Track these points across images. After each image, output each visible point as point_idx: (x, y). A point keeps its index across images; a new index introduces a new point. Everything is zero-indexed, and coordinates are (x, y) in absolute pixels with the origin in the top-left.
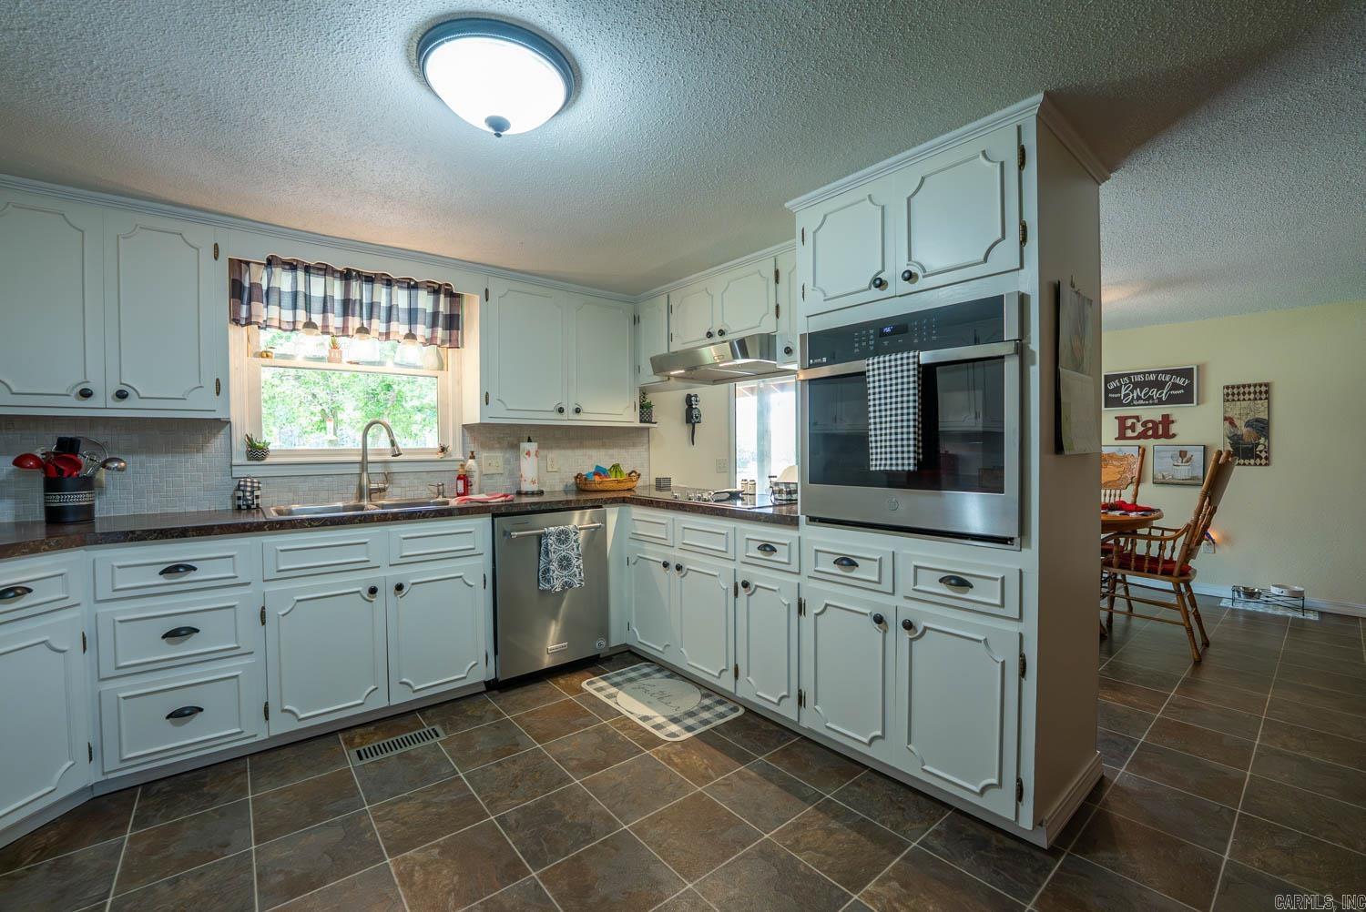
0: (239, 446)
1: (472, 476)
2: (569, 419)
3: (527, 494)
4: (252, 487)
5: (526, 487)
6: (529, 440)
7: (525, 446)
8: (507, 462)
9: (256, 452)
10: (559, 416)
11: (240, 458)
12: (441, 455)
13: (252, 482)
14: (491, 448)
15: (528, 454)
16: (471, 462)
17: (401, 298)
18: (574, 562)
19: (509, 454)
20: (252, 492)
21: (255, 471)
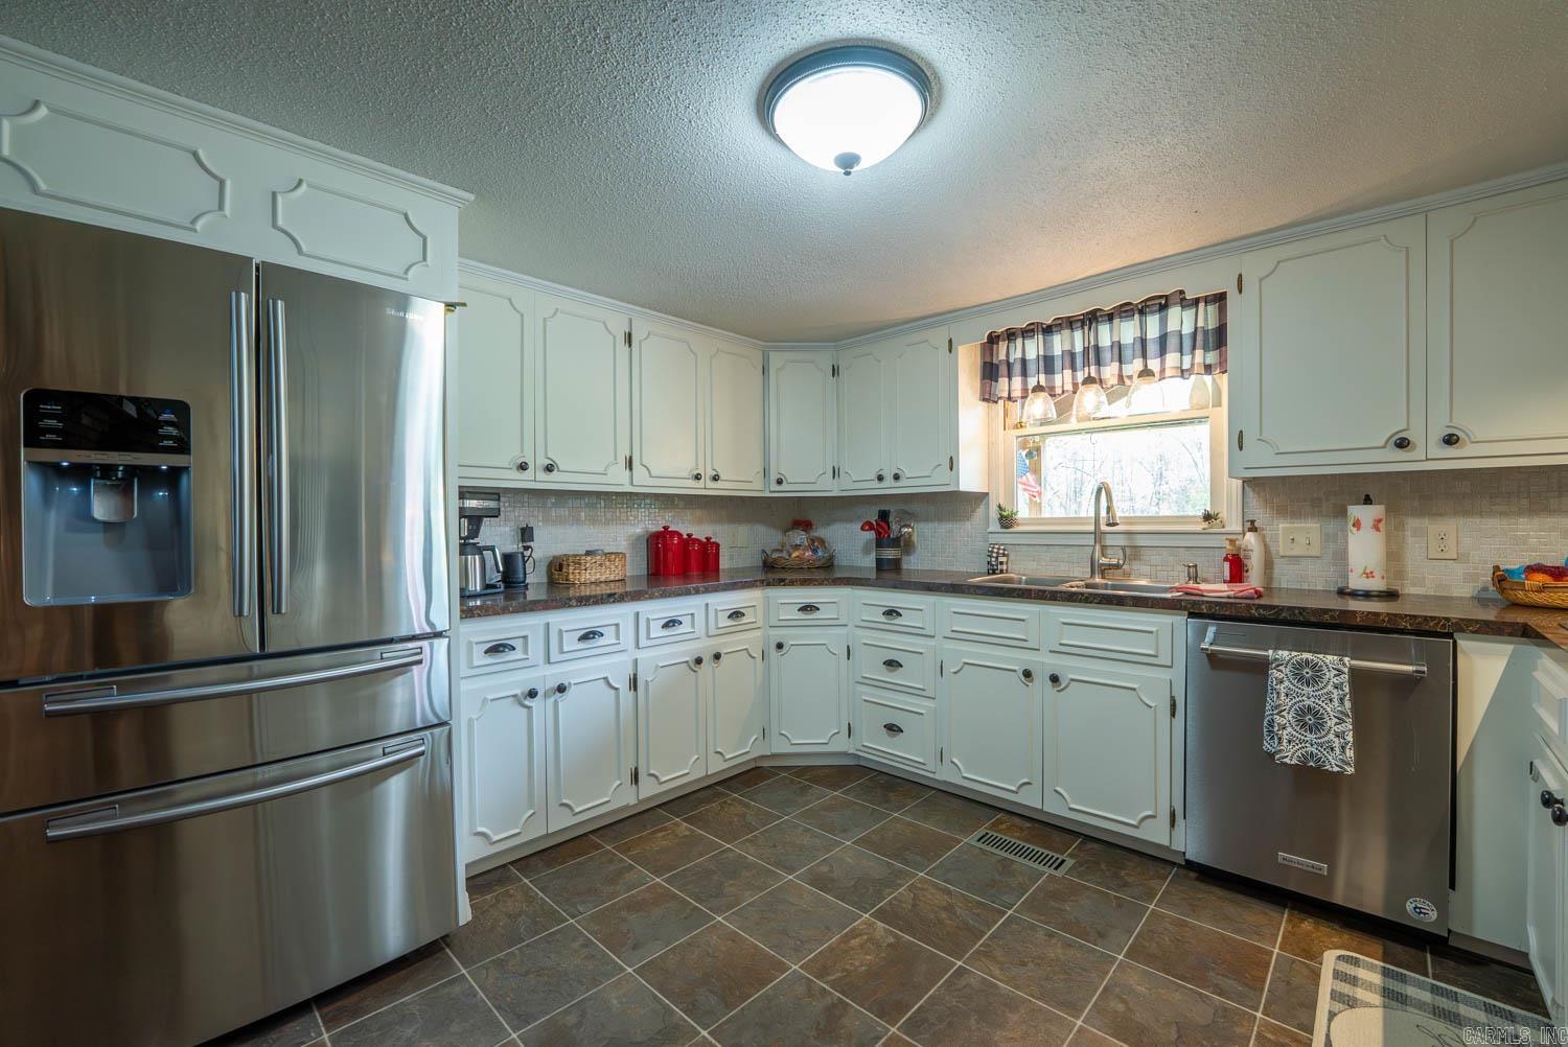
0: (994, 514)
1: (1249, 558)
2: (1429, 456)
3: (1354, 594)
4: (997, 553)
5: (1356, 582)
6: (1368, 501)
7: (1356, 511)
8: (1327, 538)
9: (1006, 521)
10: (1401, 455)
11: (995, 526)
12: (1206, 525)
13: (999, 549)
14: (1296, 515)
15: (1357, 524)
16: (1250, 536)
17: (1128, 331)
18: (1331, 723)
19: (1332, 525)
20: (997, 558)
21: (1006, 539)
